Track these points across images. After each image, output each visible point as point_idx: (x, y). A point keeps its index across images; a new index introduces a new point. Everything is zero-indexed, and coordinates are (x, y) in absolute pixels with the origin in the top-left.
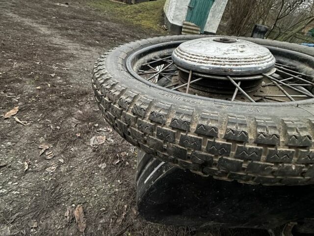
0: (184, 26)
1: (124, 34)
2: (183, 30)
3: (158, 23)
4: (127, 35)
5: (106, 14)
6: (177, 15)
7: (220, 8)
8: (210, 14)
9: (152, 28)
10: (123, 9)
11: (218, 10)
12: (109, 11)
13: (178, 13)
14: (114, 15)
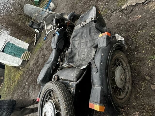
0: (23, 59)
1: (22, 92)
2: (25, 60)
3: (18, 71)
4: (23, 90)
5: (8, 97)
6: (17, 62)
7: (17, 41)
8: (20, 46)
9: (21, 75)
10: (6, 86)
11: (18, 43)
12: (6, 95)
13: (16, 61)
14: (9, 93)
